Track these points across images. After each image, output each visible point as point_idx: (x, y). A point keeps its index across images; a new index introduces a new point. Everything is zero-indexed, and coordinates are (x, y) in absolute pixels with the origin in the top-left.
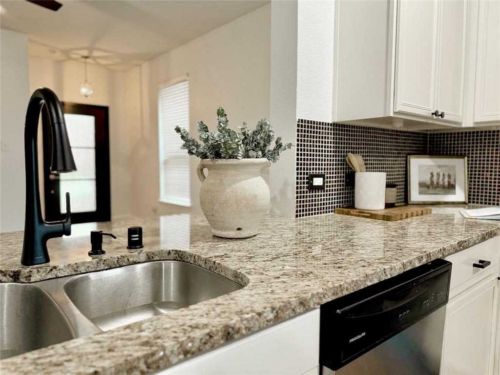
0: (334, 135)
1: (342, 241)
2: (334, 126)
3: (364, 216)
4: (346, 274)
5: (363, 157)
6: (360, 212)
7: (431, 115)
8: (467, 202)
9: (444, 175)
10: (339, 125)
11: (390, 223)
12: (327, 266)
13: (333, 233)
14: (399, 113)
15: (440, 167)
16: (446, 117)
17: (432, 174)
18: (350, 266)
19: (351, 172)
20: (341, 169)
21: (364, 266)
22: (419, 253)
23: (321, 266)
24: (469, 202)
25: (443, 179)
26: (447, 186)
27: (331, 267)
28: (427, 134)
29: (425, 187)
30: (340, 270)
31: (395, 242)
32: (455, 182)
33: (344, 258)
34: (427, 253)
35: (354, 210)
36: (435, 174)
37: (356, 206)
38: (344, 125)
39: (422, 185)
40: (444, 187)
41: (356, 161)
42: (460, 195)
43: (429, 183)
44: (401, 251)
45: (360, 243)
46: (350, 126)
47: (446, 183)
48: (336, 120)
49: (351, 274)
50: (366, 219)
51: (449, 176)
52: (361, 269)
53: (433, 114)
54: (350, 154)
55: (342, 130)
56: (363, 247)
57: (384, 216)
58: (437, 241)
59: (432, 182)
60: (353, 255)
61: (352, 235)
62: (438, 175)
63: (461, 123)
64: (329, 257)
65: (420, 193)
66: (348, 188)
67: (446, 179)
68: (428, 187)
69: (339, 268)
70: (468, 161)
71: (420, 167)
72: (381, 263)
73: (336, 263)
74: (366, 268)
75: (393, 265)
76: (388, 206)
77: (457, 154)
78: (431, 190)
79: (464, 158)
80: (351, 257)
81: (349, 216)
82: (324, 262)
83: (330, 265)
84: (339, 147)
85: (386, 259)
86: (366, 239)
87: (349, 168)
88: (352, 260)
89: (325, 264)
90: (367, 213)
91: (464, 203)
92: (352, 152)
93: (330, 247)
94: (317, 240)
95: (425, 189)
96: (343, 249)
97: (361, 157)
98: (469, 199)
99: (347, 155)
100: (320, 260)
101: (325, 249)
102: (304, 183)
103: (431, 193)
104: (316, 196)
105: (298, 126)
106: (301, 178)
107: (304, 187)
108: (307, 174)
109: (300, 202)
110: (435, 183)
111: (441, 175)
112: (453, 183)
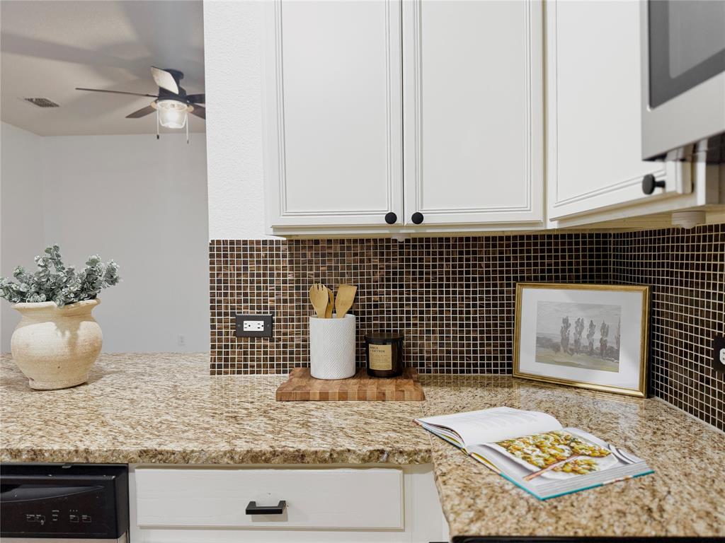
9: (592, 325)
15: (584, 307)
17: (566, 321)
25: (591, 334)
26: (599, 351)
29: (549, 347)
32: (618, 343)
36: (572, 322)
39: (543, 343)
40: (591, 352)
42: (628, 374)
43: (558, 340)
47: (597, 345)
51: (605, 330)
59: (565, 339)
62: (580, 323)
67: (597, 336)
68: (556, 348)
78: (562, 357)
95: (551, 351)
102: (226, 327)
103: (561, 360)
104: (252, 347)
105: (211, 249)
106: (220, 321)
107: (227, 334)
108: (233, 314)
109: (220, 353)
110: (572, 341)
111: (587, 324)
112: (615, 346)
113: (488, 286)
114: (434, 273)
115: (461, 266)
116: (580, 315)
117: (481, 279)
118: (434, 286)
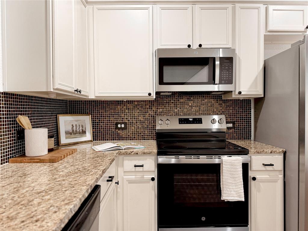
0: (5, 101)
1: (27, 191)
2: (5, 94)
3: (34, 162)
4: (46, 226)
5: (29, 117)
6: (31, 159)
7: (74, 91)
8: (92, 140)
9: (79, 126)
10: (9, 94)
11: (56, 165)
12: (25, 223)
13: (16, 184)
14: (57, 89)
15: (77, 121)
16: (82, 93)
17: (72, 125)
18: (45, 216)
19: (20, 129)
20: (12, 128)
21: (55, 212)
22: (85, 187)
23: (20, 226)
24: (94, 140)
25: (79, 128)
26: (81, 132)
27: (29, 223)
28: (67, 101)
29: (69, 134)
30: (38, 224)
31: (66, 181)
32: (86, 129)
33: (36, 208)
34: (90, 185)
35: (26, 158)
36: (74, 125)
37: (26, 155)
38: (13, 94)
39: (67, 133)
40: (80, 133)
41: (24, 121)
42: (88, 136)
43: (71, 131)
44: (74, 189)
45: (43, 189)
46: (17, 95)
47: (81, 131)
48: (7, 90)
49: (49, 224)
50: (37, 164)
51: (82, 126)
52: (55, 215)
53: (75, 91)
54: (19, 116)
55: (11, 97)
56: (46, 192)
57: (50, 160)
58: (91, 173)
59: (73, 131)
60: (42, 203)
61: (32, 183)
62: (76, 125)
63: (88, 96)
64: (23, 213)
65: (66, 138)
66: (19, 142)
67: (81, 128)
68: (71, 134)
69: (37, 221)
70: (92, 117)
71: (65, 122)
72: (66, 204)
73: (32, 217)
74: (58, 213)
75: (75, 203)
76: (50, 150)
77: (86, 113)
78: (73, 136)
79: (89, 115)
80: (42, 206)
81: (22, 164)
82: (21, 220)
83: (28, 222)
84: (10, 110)
85: (68, 199)
86: (45, 184)
87: (19, 126)
88: (44, 209)
89: (23, 222)
90: (37, 159)
91: (91, 141)
92: (20, 114)
93: (19, 200)
94: (4, 196)
95: (69, 135)
96: (31, 199)
97: (27, 117)
98: (93, 138)
99: (16, 117)
100: (16, 218)
101: (16, 205)
103: (72, 137)
110: (75, 131)
111: (78, 126)
112: (85, 130)
116: (76, 123)
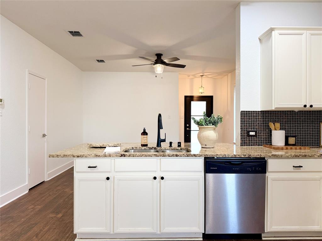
2: (262, 112)
7: (303, 107)
10: (265, 111)
14: (277, 108)
16: (315, 106)
20: (267, 129)
35: (271, 146)
38: (269, 111)
46: (272, 111)
55: (267, 113)
84: (265, 120)
102: (245, 134)
104: (251, 139)
105: (241, 113)
106: (243, 132)
107: (245, 135)
108: (246, 130)
109: (243, 140)
113: (313, 123)
114: (299, 120)
115: (306, 118)
117: (311, 122)
118: (299, 123)
